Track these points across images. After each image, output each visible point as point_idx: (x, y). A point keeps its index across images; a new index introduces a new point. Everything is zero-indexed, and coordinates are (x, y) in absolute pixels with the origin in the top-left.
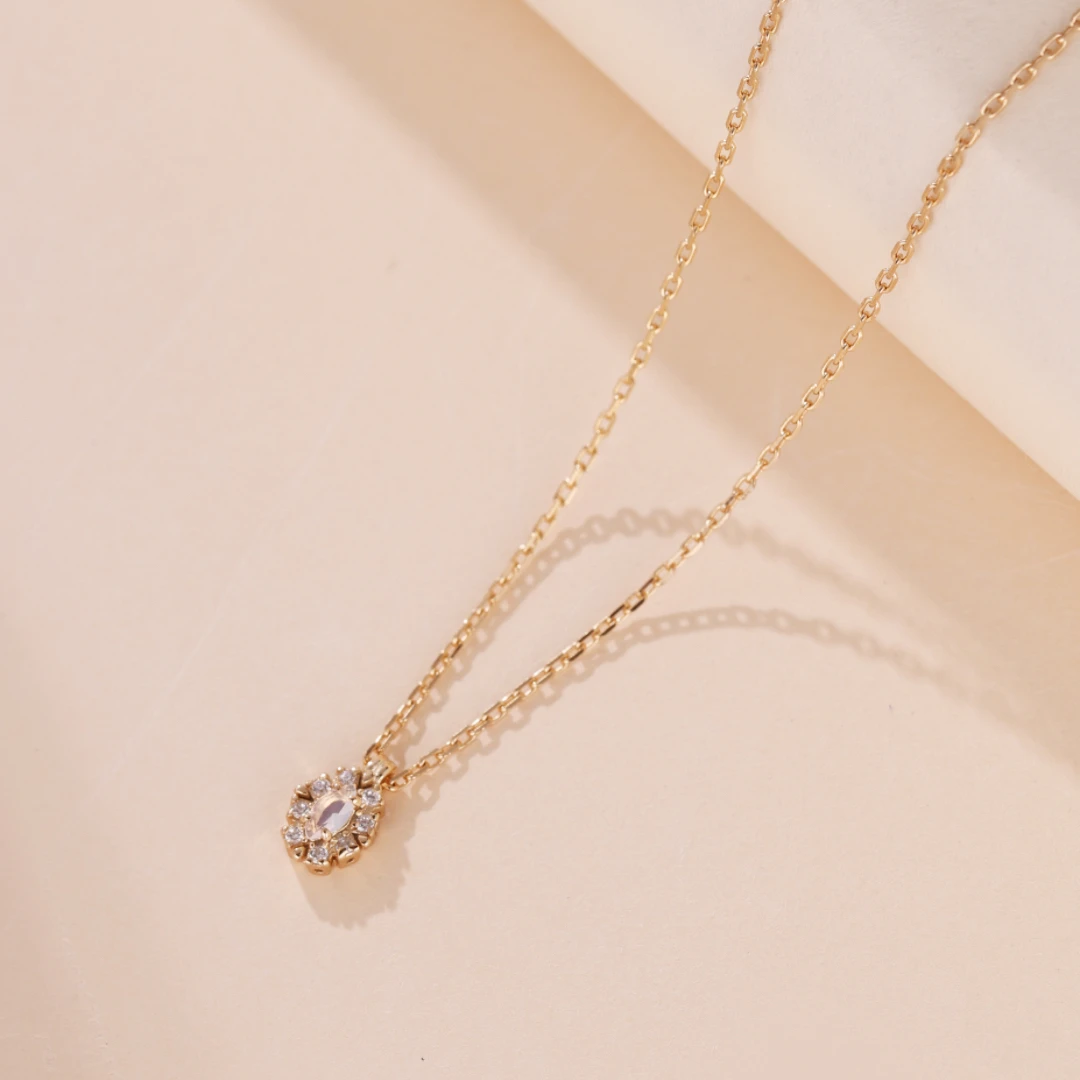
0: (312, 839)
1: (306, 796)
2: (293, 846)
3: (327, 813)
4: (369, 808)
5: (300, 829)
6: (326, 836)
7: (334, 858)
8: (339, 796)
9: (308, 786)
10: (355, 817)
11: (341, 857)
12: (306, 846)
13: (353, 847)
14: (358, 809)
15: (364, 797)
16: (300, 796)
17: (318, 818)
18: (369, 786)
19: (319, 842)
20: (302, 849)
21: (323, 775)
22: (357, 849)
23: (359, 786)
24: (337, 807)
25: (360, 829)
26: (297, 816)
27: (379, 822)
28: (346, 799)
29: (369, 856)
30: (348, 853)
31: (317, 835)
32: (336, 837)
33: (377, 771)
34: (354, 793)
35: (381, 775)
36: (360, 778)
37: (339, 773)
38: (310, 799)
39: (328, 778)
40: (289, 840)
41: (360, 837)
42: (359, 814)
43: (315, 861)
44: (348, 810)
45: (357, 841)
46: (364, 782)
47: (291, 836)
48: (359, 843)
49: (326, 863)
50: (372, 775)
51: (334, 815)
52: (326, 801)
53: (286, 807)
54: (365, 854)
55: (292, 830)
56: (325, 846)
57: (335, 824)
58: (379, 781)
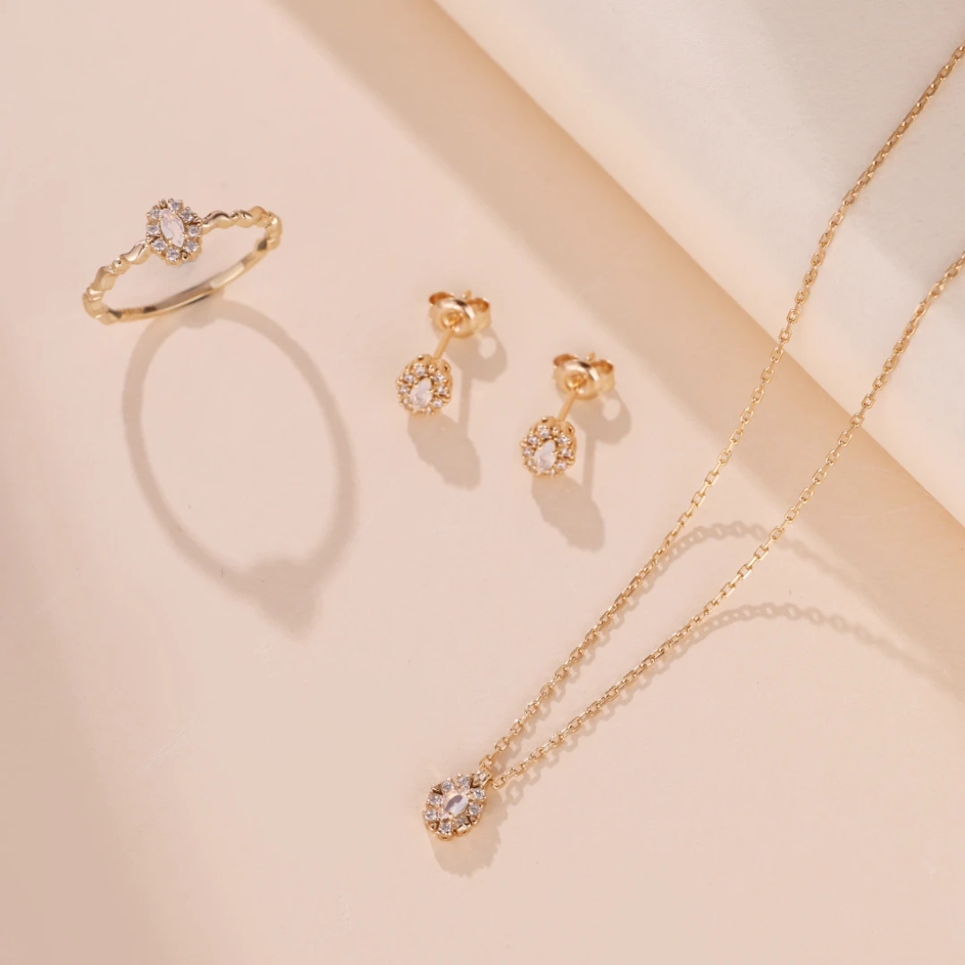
0: (442, 818)
1: (438, 792)
2: (430, 823)
3: (451, 803)
4: (477, 800)
5: (435, 812)
6: (450, 817)
7: (455, 831)
8: (458, 792)
9: (439, 785)
10: (468, 805)
11: (459, 830)
12: (438, 823)
13: (467, 825)
14: (470, 801)
15: (475, 793)
16: (434, 791)
17: (445, 806)
18: (477, 787)
19: (446, 821)
20: (435, 825)
21: (449, 779)
22: (469, 826)
23: (472, 786)
24: (458, 799)
25: (471, 813)
26: (432, 803)
27: (483, 809)
28: (463, 794)
29: (476, 831)
30: (464, 828)
31: (446, 816)
32: (456, 818)
33: (482, 777)
34: (468, 791)
35: (485, 780)
36: (472, 782)
37: (459, 778)
38: (441, 793)
39: (452, 781)
40: (427, 818)
41: (471, 818)
42: (471, 804)
43: (443, 832)
44: (465, 801)
45: (470, 821)
46: (474, 784)
47: (428, 816)
48: (470, 822)
49: (450, 834)
50: (480, 780)
51: (455, 804)
52: (451, 795)
53: (425, 798)
54: (474, 829)
55: (429, 813)
56: (449, 823)
57: (456, 809)
58: (484, 784)
